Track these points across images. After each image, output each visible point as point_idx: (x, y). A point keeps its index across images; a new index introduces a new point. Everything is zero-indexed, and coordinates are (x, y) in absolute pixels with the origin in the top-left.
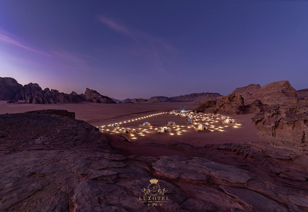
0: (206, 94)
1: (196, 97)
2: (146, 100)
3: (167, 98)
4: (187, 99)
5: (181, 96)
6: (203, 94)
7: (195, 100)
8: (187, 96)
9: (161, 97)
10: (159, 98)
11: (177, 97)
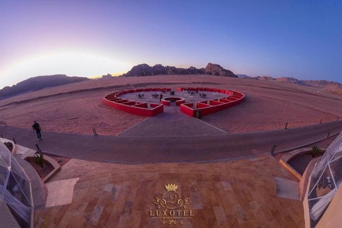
0: (335, 83)
1: (325, 85)
2: (274, 79)
3: (297, 80)
4: (317, 85)
5: (311, 81)
6: (332, 82)
7: (324, 87)
8: (317, 81)
9: (291, 78)
10: (288, 79)
11: (307, 81)
